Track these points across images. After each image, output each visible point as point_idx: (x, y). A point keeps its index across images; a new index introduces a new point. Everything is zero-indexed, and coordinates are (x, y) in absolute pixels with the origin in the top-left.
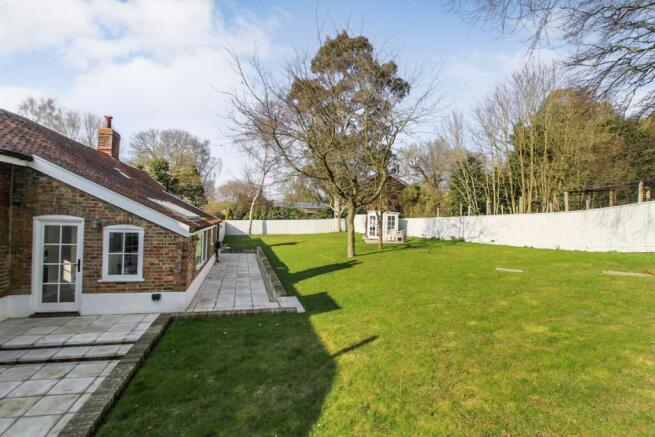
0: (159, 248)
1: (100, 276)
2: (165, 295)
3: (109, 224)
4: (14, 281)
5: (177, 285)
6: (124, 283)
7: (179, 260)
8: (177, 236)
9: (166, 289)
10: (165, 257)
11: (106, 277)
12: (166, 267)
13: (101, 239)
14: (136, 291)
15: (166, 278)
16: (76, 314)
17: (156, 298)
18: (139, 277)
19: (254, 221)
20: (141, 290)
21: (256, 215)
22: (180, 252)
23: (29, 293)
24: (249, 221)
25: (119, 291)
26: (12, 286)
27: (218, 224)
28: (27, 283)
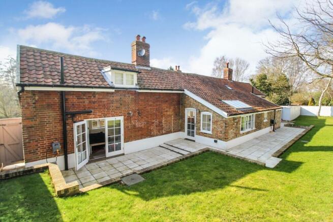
0: (217, 122)
1: (200, 130)
2: (218, 141)
3: (202, 111)
4: (181, 127)
5: (223, 138)
6: (206, 134)
7: (224, 128)
8: (223, 117)
9: (220, 139)
10: (219, 126)
11: (202, 131)
12: (220, 129)
13: (200, 117)
14: (209, 137)
15: (219, 134)
16: (194, 141)
17: (216, 141)
18: (210, 132)
19: (323, 107)
20: (211, 138)
21: (325, 103)
22: (224, 124)
23: (184, 131)
24: (318, 107)
25: (205, 136)
26: (181, 129)
27: (275, 110)
28: (184, 129)
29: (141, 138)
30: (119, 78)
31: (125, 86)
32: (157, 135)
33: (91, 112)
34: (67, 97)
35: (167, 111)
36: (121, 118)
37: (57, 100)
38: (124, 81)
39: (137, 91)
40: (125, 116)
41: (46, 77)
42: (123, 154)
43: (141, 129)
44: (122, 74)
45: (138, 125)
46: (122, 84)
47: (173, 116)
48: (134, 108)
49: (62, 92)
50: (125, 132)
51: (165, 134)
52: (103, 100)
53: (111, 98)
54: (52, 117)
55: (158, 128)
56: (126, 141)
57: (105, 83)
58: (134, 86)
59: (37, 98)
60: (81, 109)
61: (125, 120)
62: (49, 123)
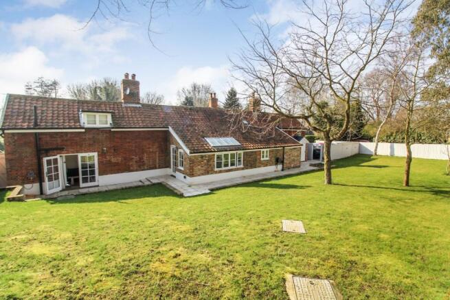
2: (187, 177)
3: (179, 149)
11: (179, 167)
13: (178, 154)
16: (175, 177)
19: (382, 144)
23: (171, 168)
25: (180, 172)
26: (168, 166)
27: (284, 147)
28: (170, 165)
29: (118, 173)
30: (92, 119)
31: (98, 125)
32: (137, 170)
33: (63, 148)
34: (40, 137)
35: (149, 148)
36: (96, 154)
37: (32, 139)
38: (97, 122)
39: (112, 130)
40: (98, 152)
41: (24, 122)
42: (98, 186)
43: (117, 164)
44: (95, 116)
45: (114, 160)
46: (95, 124)
47: (157, 153)
48: (109, 145)
49: (36, 133)
50: (99, 166)
51: (147, 169)
52: (75, 138)
53: (84, 137)
54: (28, 152)
55: (139, 164)
56: (100, 174)
57: (78, 124)
58: (108, 126)
59: (16, 138)
60: (54, 146)
61: (99, 155)
62: (26, 157)
